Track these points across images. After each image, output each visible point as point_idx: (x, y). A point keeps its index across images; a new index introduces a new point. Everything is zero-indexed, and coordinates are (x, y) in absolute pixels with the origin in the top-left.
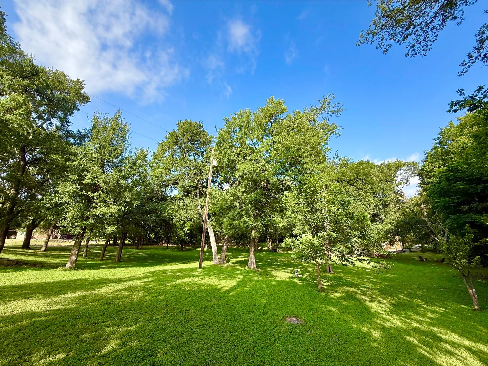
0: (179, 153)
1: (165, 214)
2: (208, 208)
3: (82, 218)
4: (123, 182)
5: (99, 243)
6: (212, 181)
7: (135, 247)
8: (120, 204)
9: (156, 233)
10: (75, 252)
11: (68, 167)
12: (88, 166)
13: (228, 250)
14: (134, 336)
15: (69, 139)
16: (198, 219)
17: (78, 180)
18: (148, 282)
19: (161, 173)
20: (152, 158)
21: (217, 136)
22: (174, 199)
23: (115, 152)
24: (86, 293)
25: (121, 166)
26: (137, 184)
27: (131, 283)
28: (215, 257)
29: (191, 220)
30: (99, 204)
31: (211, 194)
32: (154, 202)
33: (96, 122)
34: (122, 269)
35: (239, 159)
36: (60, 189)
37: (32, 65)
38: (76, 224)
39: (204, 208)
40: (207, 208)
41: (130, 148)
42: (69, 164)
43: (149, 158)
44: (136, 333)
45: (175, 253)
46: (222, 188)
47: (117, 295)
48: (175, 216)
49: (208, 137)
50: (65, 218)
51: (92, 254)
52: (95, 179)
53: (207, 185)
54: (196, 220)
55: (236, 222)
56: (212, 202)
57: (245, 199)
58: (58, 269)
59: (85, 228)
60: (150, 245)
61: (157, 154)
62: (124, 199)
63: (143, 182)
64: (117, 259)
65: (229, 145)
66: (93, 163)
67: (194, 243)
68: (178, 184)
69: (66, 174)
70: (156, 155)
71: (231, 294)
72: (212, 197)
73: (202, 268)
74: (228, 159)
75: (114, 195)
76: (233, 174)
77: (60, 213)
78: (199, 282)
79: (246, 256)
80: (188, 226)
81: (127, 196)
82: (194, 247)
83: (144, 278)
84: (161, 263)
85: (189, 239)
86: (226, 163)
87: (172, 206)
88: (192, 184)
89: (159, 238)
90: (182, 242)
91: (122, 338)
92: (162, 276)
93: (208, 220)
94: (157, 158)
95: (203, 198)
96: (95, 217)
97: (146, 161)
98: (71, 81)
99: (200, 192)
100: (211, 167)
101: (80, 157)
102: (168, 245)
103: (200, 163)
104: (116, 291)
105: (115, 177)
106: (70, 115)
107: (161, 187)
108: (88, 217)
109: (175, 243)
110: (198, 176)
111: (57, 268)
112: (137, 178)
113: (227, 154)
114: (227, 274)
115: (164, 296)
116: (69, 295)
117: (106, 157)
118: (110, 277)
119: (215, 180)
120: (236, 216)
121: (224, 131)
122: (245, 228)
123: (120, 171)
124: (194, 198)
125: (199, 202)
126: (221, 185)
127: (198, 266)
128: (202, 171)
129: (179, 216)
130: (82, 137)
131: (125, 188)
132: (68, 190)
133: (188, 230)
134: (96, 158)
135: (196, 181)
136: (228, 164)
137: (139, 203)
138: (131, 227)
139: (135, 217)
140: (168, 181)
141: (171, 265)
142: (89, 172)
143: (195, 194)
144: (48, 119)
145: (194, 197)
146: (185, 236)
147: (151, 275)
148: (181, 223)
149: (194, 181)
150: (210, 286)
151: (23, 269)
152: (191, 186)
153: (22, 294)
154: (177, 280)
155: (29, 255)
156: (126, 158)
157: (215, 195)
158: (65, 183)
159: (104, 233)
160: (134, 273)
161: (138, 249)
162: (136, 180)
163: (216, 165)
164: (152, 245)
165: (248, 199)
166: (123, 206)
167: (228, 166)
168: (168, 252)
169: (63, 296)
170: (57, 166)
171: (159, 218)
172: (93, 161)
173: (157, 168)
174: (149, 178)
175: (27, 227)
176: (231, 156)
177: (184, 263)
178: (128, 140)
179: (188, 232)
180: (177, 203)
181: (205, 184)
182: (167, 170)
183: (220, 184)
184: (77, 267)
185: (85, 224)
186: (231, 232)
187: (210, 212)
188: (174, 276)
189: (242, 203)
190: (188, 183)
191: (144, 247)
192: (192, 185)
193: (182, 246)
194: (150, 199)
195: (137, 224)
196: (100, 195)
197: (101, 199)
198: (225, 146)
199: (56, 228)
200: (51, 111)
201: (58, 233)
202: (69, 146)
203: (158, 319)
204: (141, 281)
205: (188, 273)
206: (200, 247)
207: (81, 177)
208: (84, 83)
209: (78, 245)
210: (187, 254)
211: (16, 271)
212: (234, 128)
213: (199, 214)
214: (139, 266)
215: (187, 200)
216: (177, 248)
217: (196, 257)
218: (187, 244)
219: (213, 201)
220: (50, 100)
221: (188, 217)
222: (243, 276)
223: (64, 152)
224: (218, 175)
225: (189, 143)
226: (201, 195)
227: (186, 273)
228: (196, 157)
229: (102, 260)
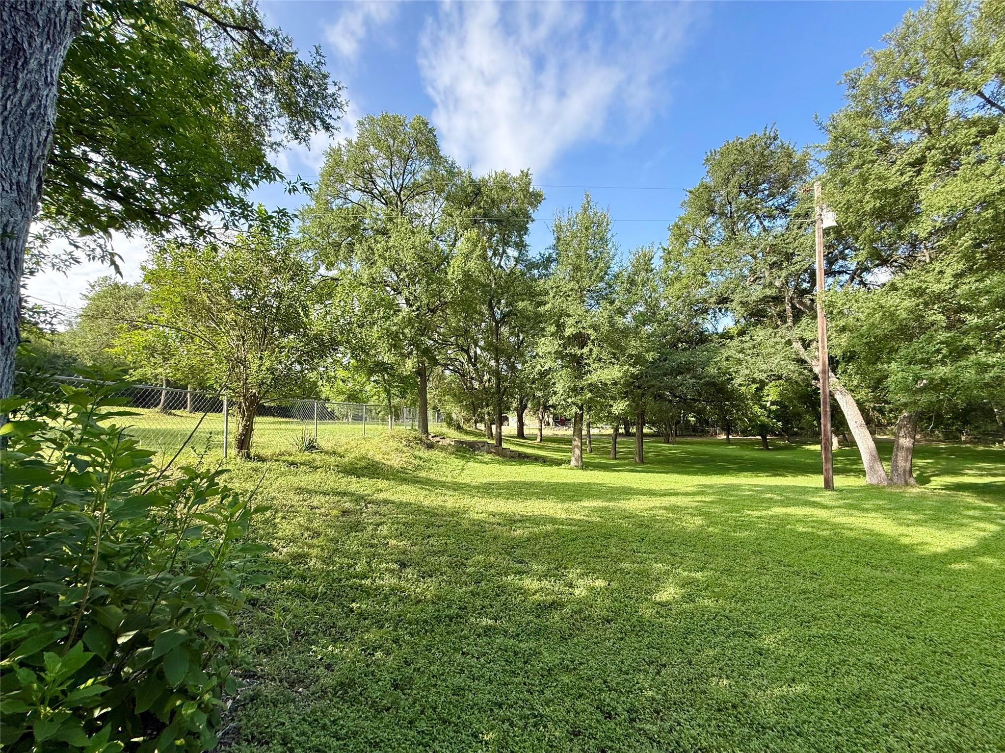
0: (719, 231)
1: (712, 370)
2: (826, 343)
3: (576, 391)
4: (620, 321)
5: (604, 432)
6: (829, 273)
7: (662, 439)
8: (625, 362)
9: (699, 413)
10: (577, 443)
11: (542, 316)
12: (564, 306)
13: (916, 452)
14: (704, 589)
15: (533, 272)
16: (801, 374)
17: (557, 331)
18: (705, 502)
19: (687, 287)
20: (662, 260)
21: (826, 141)
22: (726, 336)
23: (598, 271)
24: (607, 504)
25: (611, 293)
26: (645, 320)
27: (674, 500)
28: (871, 468)
29: (779, 378)
30: (594, 366)
31: (831, 305)
32: (684, 350)
33: (559, 228)
34: (650, 474)
35: (924, 175)
36: (541, 350)
37: (472, 182)
38: (569, 400)
39: (815, 344)
40: (823, 342)
41: (619, 254)
42: (541, 309)
43: (657, 263)
44: (708, 586)
45: (747, 454)
46: (863, 283)
47: (655, 515)
48: (736, 372)
49: (797, 157)
50: (555, 393)
51: (598, 449)
52: (580, 325)
53: (814, 284)
54: (795, 376)
55: (942, 371)
56: (837, 326)
57: (974, 295)
58: (563, 466)
59: (582, 405)
60: (691, 436)
61: (670, 248)
62: (629, 351)
63: (654, 314)
64: (637, 459)
65: (876, 147)
66: (570, 299)
67: (796, 434)
68: (732, 301)
69: (542, 325)
70: (669, 253)
71: (956, 566)
72: (835, 312)
73: (833, 489)
74: (876, 191)
75: (611, 346)
76: (905, 232)
77: (546, 386)
78: (832, 519)
79: (1000, 472)
80: (772, 394)
81: (633, 346)
82: (796, 442)
83: (694, 494)
84: (723, 471)
85: (780, 423)
86: (870, 204)
87: (726, 353)
88: (768, 292)
89: (707, 423)
90: (763, 430)
91: (683, 586)
92: (732, 495)
93: (831, 374)
94: (672, 257)
95: (804, 321)
96: (592, 387)
97: (652, 270)
98: (515, 180)
99: (793, 307)
100: (819, 234)
101: (552, 295)
102: (730, 437)
103: (783, 235)
104: (651, 509)
105: (606, 314)
106: (525, 234)
107: (694, 317)
108: (582, 389)
109: (744, 432)
110: (781, 269)
111: (560, 464)
112: (641, 309)
113: (873, 177)
114: (927, 512)
115: (747, 533)
116: (585, 503)
117: (586, 283)
118: (635, 486)
119: (835, 268)
120: (938, 351)
121: (846, 116)
122: (986, 384)
123: (612, 302)
124: (778, 326)
125: (796, 332)
126: (859, 276)
127: (823, 485)
128: (793, 254)
129: (747, 372)
130: (548, 261)
131: (625, 332)
132: (549, 350)
133: (773, 403)
134: (572, 290)
135: (778, 283)
136: (882, 207)
137: (657, 356)
138: (650, 403)
139: (653, 383)
140: (705, 301)
141: (745, 476)
142: (569, 316)
143: (782, 316)
144: (504, 252)
145: (779, 323)
146: (768, 417)
147: (709, 491)
148: (753, 390)
149: (771, 285)
150: (871, 533)
151: (525, 463)
152: (765, 300)
153: (535, 493)
154: (770, 507)
155: (527, 446)
156: (616, 277)
157: (844, 304)
158: (543, 339)
159: (610, 413)
160: (673, 484)
161: (668, 442)
162: (641, 314)
163: (835, 224)
164: (695, 436)
165: (988, 292)
166: (630, 365)
167: (879, 214)
168: (731, 450)
169: (579, 503)
170: (528, 319)
171: (701, 379)
172: (569, 296)
173: (676, 278)
174: (663, 303)
175: (516, 409)
176: (887, 179)
177: (780, 475)
178: (613, 239)
179: (774, 408)
180: (736, 342)
181: (805, 285)
182: (699, 277)
183: (857, 275)
184: (585, 466)
185: (581, 400)
186: (924, 399)
187: (838, 352)
188: (758, 499)
189: (956, 312)
190: (757, 292)
191: (678, 439)
192: (769, 294)
193: (764, 438)
194: (674, 345)
195: (659, 397)
196: (591, 350)
197: (594, 356)
198: (861, 156)
199: (546, 408)
200: (504, 239)
201: (549, 417)
202: (536, 281)
203: (747, 573)
204: (689, 498)
205: (799, 497)
206: (819, 443)
207: (560, 327)
208: (530, 172)
209: (578, 432)
210: (780, 456)
211: (521, 465)
212: (885, 90)
213: (801, 362)
214: (679, 473)
215: (760, 334)
216: (753, 443)
217: (810, 465)
218: (776, 435)
219: (842, 323)
220: (499, 222)
221: (771, 371)
222: (998, 528)
223: (532, 294)
224: (847, 251)
225: (743, 195)
226: (797, 316)
227: (792, 496)
228: (766, 223)
229: (616, 458)
